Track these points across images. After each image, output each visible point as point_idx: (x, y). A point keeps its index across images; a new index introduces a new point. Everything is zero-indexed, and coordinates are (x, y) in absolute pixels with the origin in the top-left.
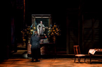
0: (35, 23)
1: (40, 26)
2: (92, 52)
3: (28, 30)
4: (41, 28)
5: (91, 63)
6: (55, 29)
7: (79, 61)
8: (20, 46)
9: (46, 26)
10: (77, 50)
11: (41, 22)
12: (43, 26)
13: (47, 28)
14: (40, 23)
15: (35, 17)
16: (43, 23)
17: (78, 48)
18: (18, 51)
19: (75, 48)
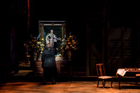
0: (44, 33)
1: (50, 37)
2: (121, 72)
3: (33, 43)
4: (51, 39)
5: (120, 88)
6: (71, 41)
7: (104, 85)
8: (22, 65)
9: (58, 37)
10: (100, 70)
11: (52, 31)
12: (55, 37)
13: (60, 39)
14: (50, 32)
15: (43, 24)
16: (54, 33)
17: (102, 68)
18: (20, 71)
19: (99, 68)
